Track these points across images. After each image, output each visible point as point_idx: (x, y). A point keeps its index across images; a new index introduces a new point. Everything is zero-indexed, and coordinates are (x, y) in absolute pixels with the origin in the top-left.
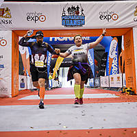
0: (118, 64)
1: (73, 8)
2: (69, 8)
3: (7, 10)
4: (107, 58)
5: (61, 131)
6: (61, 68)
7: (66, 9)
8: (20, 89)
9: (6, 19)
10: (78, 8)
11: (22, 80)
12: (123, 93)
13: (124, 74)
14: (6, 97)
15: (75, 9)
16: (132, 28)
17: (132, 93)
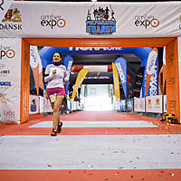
0: (157, 83)
1: (101, 10)
2: (96, 11)
3: (16, 11)
4: (143, 74)
5: (84, 171)
6: (83, 86)
7: (92, 12)
8: (30, 113)
9: (14, 23)
10: (107, 10)
11: (34, 101)
12: (162, 120)
13: (165, 96)
14: (13, 123)
15: (103, 11)
16: (176, 38)
17: (175, 121)
